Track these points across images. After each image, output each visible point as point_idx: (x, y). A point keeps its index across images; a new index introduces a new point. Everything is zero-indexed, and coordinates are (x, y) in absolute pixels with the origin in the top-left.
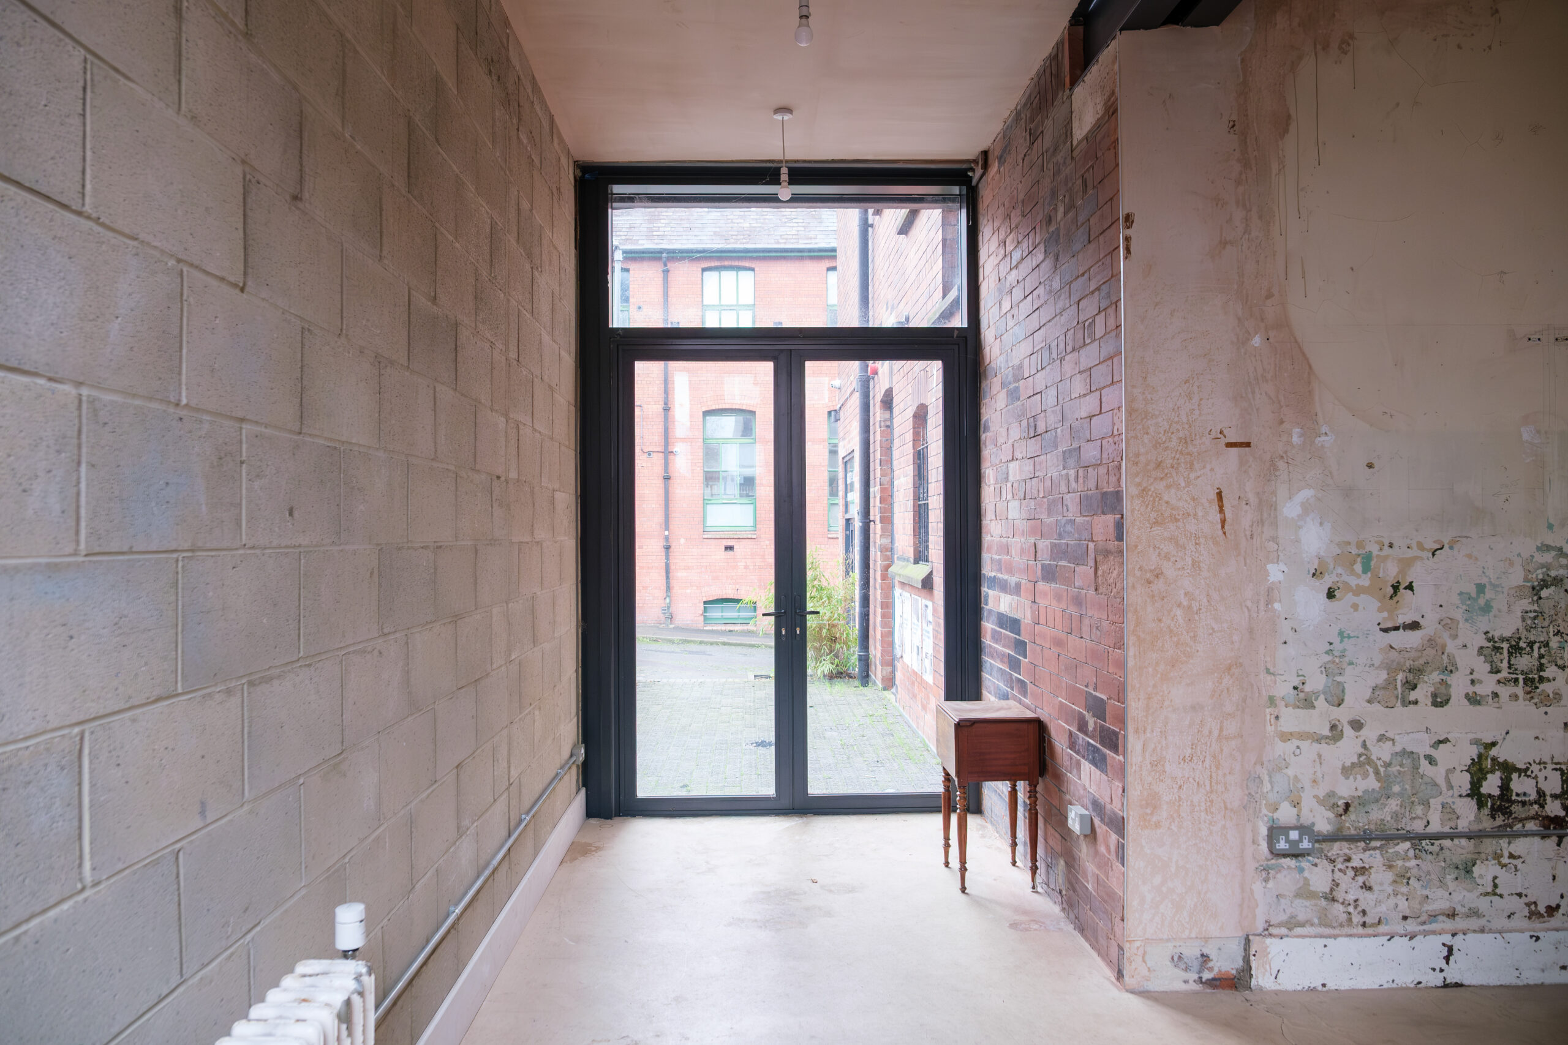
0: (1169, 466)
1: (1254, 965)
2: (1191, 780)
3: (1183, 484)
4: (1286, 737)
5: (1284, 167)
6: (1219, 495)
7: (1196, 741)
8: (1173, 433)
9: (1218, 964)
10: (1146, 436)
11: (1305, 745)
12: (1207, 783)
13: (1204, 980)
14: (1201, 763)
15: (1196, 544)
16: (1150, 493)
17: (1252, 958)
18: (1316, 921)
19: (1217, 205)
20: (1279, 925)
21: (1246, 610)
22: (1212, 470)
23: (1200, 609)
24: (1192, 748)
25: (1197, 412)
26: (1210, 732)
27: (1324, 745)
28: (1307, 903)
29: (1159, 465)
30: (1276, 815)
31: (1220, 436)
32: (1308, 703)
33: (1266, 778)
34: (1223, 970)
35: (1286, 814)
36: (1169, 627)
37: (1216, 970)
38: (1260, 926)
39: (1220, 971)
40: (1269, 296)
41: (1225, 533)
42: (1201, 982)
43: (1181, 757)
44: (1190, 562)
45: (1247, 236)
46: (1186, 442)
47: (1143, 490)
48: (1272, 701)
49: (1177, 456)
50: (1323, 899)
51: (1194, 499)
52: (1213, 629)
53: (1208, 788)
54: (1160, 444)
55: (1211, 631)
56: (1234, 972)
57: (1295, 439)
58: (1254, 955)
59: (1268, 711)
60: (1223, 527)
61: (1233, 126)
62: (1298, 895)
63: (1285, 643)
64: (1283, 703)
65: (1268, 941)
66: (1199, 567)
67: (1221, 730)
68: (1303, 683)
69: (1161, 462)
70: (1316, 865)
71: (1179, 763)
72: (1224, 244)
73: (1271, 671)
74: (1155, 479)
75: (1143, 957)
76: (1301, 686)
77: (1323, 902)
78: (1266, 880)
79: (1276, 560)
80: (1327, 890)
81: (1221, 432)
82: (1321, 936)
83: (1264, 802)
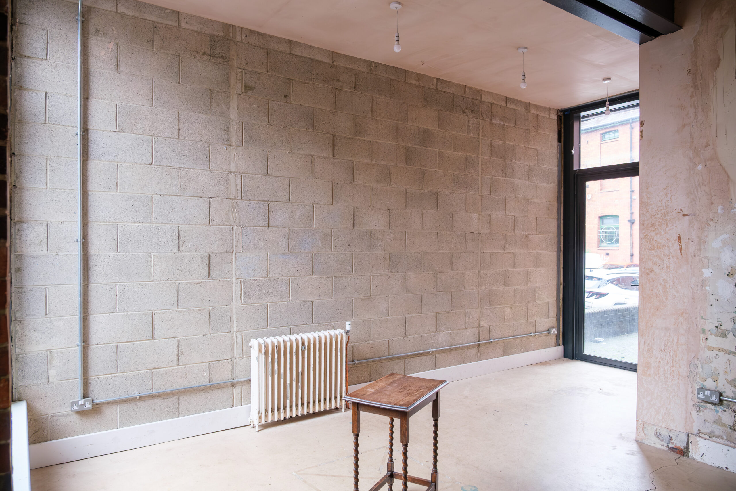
0: (657, 225)
1: (690, 447)
2: (664, 359)
3: (663, 233)
4: (711, 349)
5: (716, 84)
6: (679, 237)
7: (667, 343)
8: (659, 211)
9: (675, 442)
10: (647, 213)
11: (721, 354)
12: (671, 362)
13: (669, 447)
14: (668, 353)
15: (668, 258)
16: (649, 237)
17: (690, 444)
18: (725, 437)
19: (681, 109)
20: (705, 434)
21: (691, 289)
22: (676, 226)
23: (670, 287)
24: (665, 346)
25: (670, 202)
26: (673, 341)
27: (731, 356)
28: (719, 427)
29: (653, 225)
30: (704, 383)
31: (680, 211)
32: (723, 335)
33: (700, 366)
34: (677, 445)
35: (710, 384)
36: (656, 293)
37: (675, 444)
38: (695, 432)
39: (676, 445)
40: (707, 145)
41: (681, 254)
42: (668, 448)
43: (660, 349)
44: (666, 266)
45: (695, 120)
46: (665, 215)
47: (646, 236)
48: (703, 331)
49: (661, 221)
50: (729, 428)
51: (667, 239)
52: (675, 296)
53: (672, 364)
54: (653, 216)
55: (674, 297)
56: (682, 447)
57: (720, 211)
58: (691, 443)
59: (701, 335)
60: (681, 251)
61: (690, 71)
62: (715, 422)
63: (711, 305)
64: (709, 333)
65: (698, 439)
66: (670, 269)
67: (678, 340)
68: (721, 325)
69: (654, 224)
70: (725, 411)
71: (659, 351)
72: (684, 126)
73: (704, 317)
74: (651, 231)
75: (642, 429)
76: (719, 327)
77: (730, 430)
78: (699, 411)
79: (707, 267)
80: (732, 425)
81: (681, 210)
82: (727, 445)
83: (698, 376)
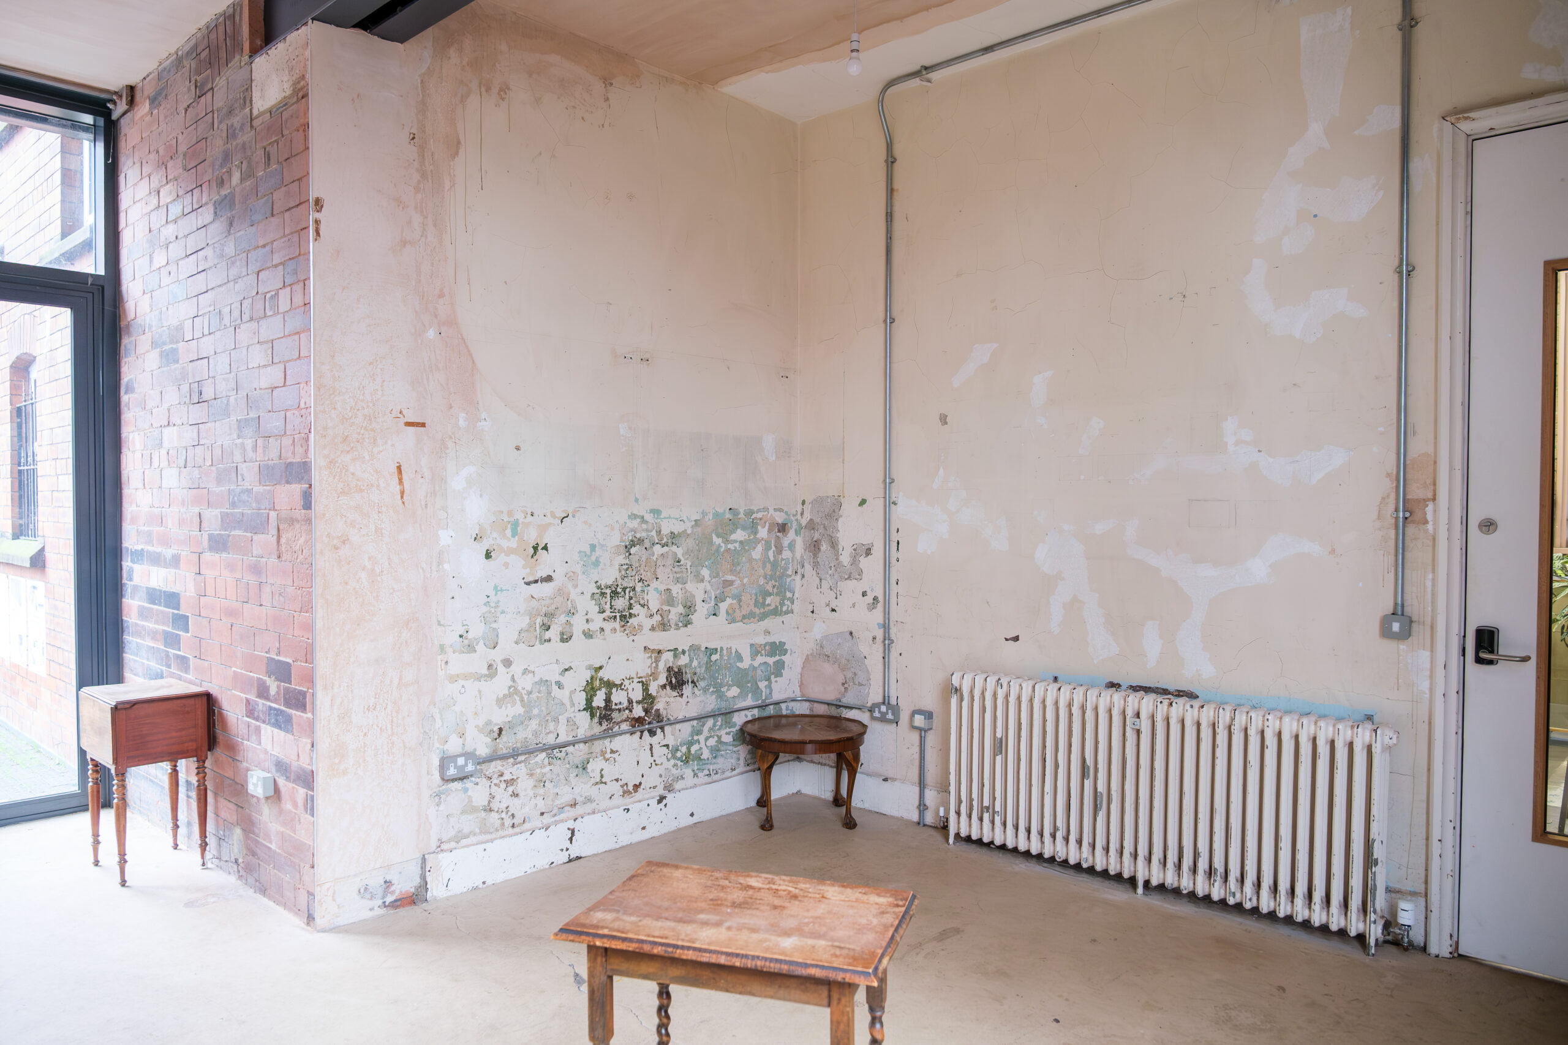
0: (354, 440)
1: (429, 879)
2: (375, 727)
3: (367, 457)
4: (453, 679)
5: (454, 185)
6: (399, 468)
7: (379, 691)
8: (358, 410)
9: (400, 886)
10: (333, 411)
11: (468, 684)
12: (389, 726)
13: (387, 904)
14: (383, 710)
15: (379, 512)
16: (337, 465)
17: (428, 873)
18: (477, 831)
19: (399, 206)
20: (449, 841)
21: (421, 571)
22: (393, 445)
23: (382, 572)
24: (376, 698)
25: (380, 392)
26: (391, 682)
27: (483, 682)
28: (470, 817)
29: (345, 439)
30: (446, 747)
31: (399, 415)
32: (471, 648)
33: (437, 717)
34: (404, 890)
35: (454, 746)
36: (354, 589)
37: (398, 892)
38: (434, 844)
39: (401, 892)
40: (441, 296)
41: (403, 503)
42: (385, 906)
43: (366, 707)
44: (373, 530)
45: (423, 239)
46: (370, 420)
47: (331, 462)
48: (442, 648)
49: (362, 431)
50: (482, 811)
51: (377, 472)
52: (393, 589)
53: (390, 732)
54: (347, 419)
55: (391, 591)
56: (413, 890)
57: (462, 423)
58: (429, 871)
59: (439, 657)
60: (402, 497)
61: (414, 138)
62: (463, 812)
63: (453, 598)
64: (451, 650)
65: (441, 856)
66: (382, 534)
67: (401, 679)
68: (467, 632)
69: (347, 437)
70: (477, 784)
71: (364, 713)
72: (404, 243)
73: (442, 623)
74: (342, 452)
75: (333, 897)
76: (465, 635)
77: (483, 814)
78: (438, 805)
79: (445, 527)
80: (486, 803)
81: (401, 412)
82: (482, 843)
83: (436, 737)
